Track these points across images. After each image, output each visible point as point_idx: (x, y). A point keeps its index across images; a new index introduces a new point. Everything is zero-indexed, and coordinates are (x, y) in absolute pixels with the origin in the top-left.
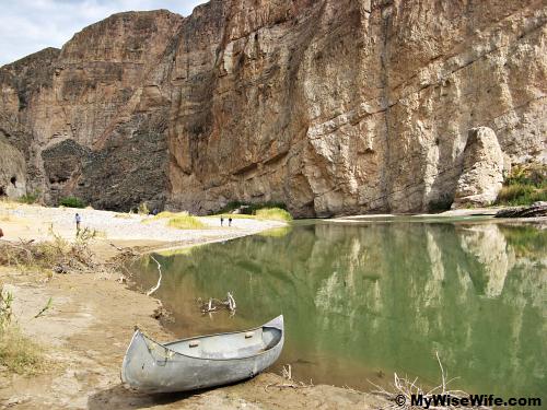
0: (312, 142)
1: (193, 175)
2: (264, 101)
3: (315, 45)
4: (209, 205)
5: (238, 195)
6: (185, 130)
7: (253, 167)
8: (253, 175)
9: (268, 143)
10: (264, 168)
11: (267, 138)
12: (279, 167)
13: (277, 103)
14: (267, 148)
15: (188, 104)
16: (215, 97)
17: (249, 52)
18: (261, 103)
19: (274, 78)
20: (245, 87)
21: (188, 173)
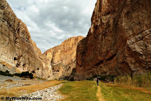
0: (130, 46)
1: (82, 67)
2: (105, 38)
3: (125, 11)
4: (87, 77)
5: (96, 73)
6: (80, 53)
7: (102, 62)
8: (101, 65)
9: (108, 52)
10: (106, 62)
11: (107, 50)
12: (112, 61)
13: (110, 37)
14: (107, 54)
15: (81, 46)
16: (88, 42)
17: (99, 24)
18: (104, 39)
19: (108, 29)
20: (97, 36)
21: (81, 66)
